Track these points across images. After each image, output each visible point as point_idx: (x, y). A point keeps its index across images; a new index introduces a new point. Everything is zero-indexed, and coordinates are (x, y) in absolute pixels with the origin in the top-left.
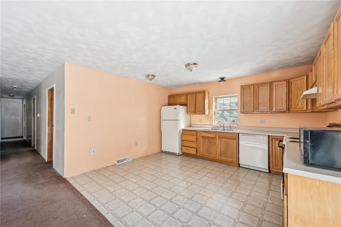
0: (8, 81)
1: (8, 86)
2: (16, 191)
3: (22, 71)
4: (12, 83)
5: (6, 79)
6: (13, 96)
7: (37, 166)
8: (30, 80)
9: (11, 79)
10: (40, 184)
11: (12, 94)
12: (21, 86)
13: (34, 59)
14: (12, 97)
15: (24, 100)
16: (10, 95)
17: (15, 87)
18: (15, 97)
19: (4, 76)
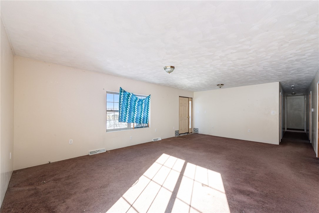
0: (286, 83)
1: (288, 87)
2: (281, 168)
3: (293, 73)
4: (290, 84)
5: (284, 82)
6: (295, 93)
7: (306, 158)
8: (302, 78)
9: (288, 81)
10: (301, 173)
11: (293, 93)
12: (298, 84)
13: (297, 60)
14: (294, 95)
15: (305, 96)
16: (292, 94)
17: (293, 87)
18: (296, 94)
19: (282, 80)
